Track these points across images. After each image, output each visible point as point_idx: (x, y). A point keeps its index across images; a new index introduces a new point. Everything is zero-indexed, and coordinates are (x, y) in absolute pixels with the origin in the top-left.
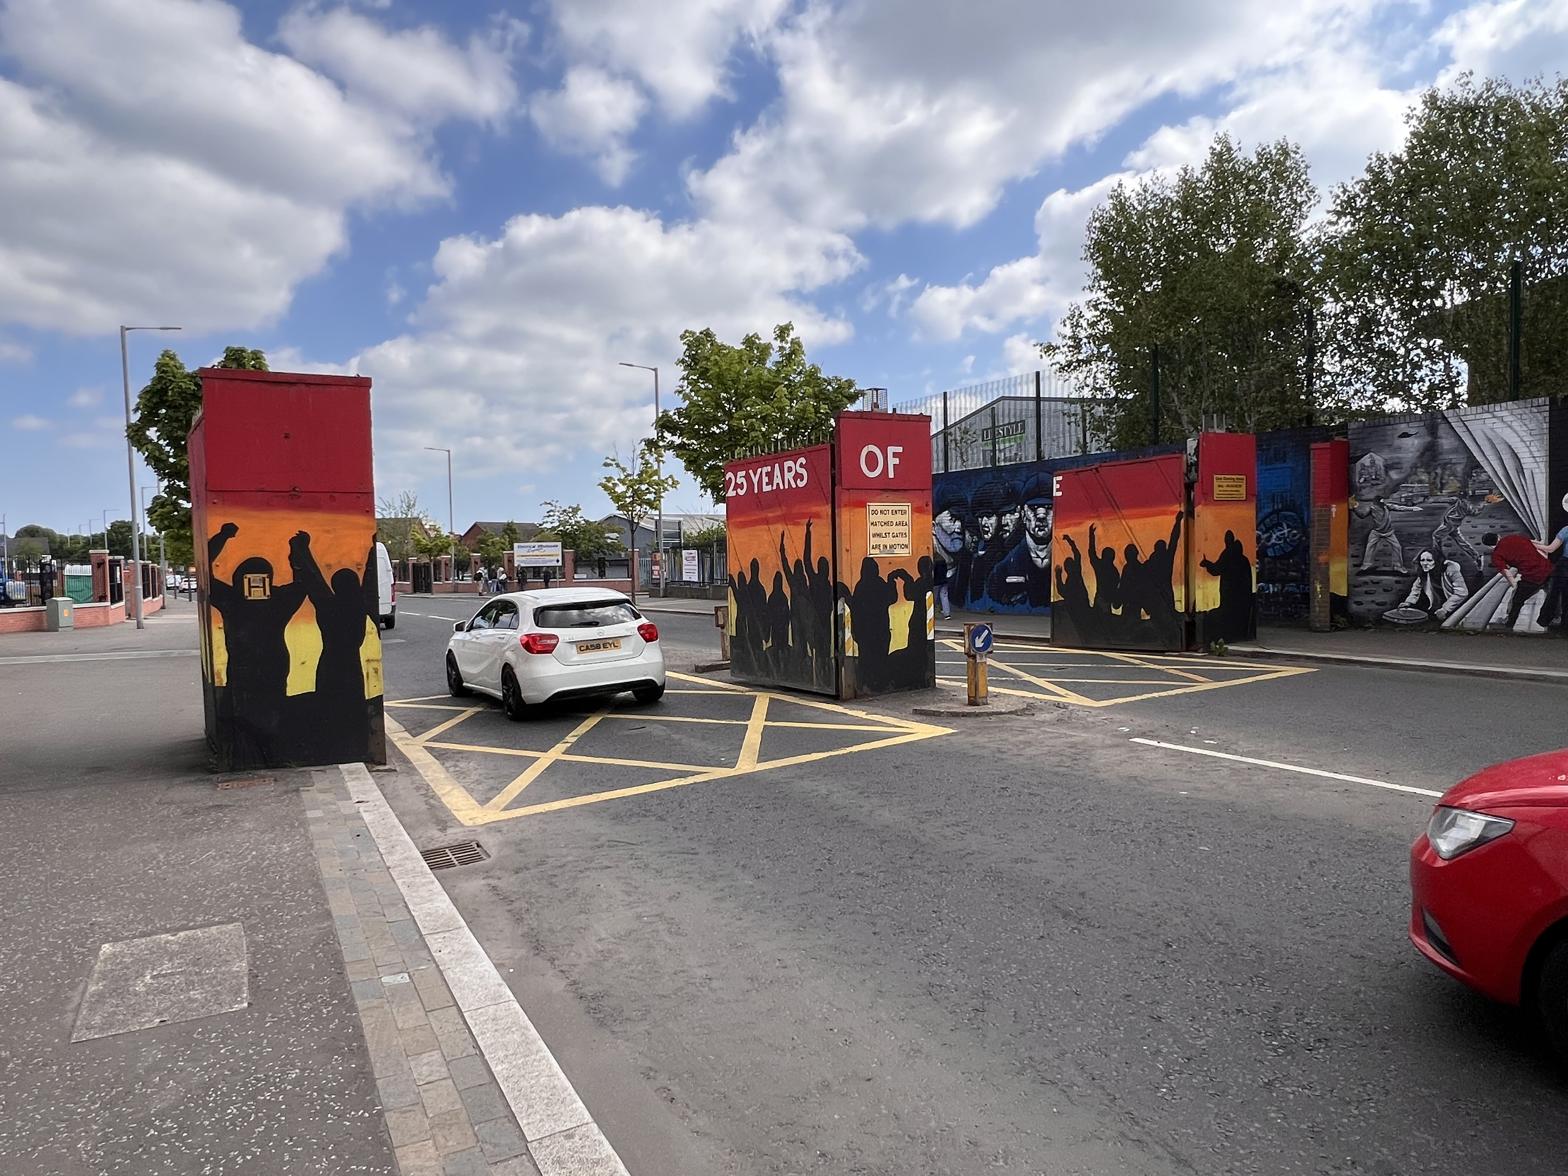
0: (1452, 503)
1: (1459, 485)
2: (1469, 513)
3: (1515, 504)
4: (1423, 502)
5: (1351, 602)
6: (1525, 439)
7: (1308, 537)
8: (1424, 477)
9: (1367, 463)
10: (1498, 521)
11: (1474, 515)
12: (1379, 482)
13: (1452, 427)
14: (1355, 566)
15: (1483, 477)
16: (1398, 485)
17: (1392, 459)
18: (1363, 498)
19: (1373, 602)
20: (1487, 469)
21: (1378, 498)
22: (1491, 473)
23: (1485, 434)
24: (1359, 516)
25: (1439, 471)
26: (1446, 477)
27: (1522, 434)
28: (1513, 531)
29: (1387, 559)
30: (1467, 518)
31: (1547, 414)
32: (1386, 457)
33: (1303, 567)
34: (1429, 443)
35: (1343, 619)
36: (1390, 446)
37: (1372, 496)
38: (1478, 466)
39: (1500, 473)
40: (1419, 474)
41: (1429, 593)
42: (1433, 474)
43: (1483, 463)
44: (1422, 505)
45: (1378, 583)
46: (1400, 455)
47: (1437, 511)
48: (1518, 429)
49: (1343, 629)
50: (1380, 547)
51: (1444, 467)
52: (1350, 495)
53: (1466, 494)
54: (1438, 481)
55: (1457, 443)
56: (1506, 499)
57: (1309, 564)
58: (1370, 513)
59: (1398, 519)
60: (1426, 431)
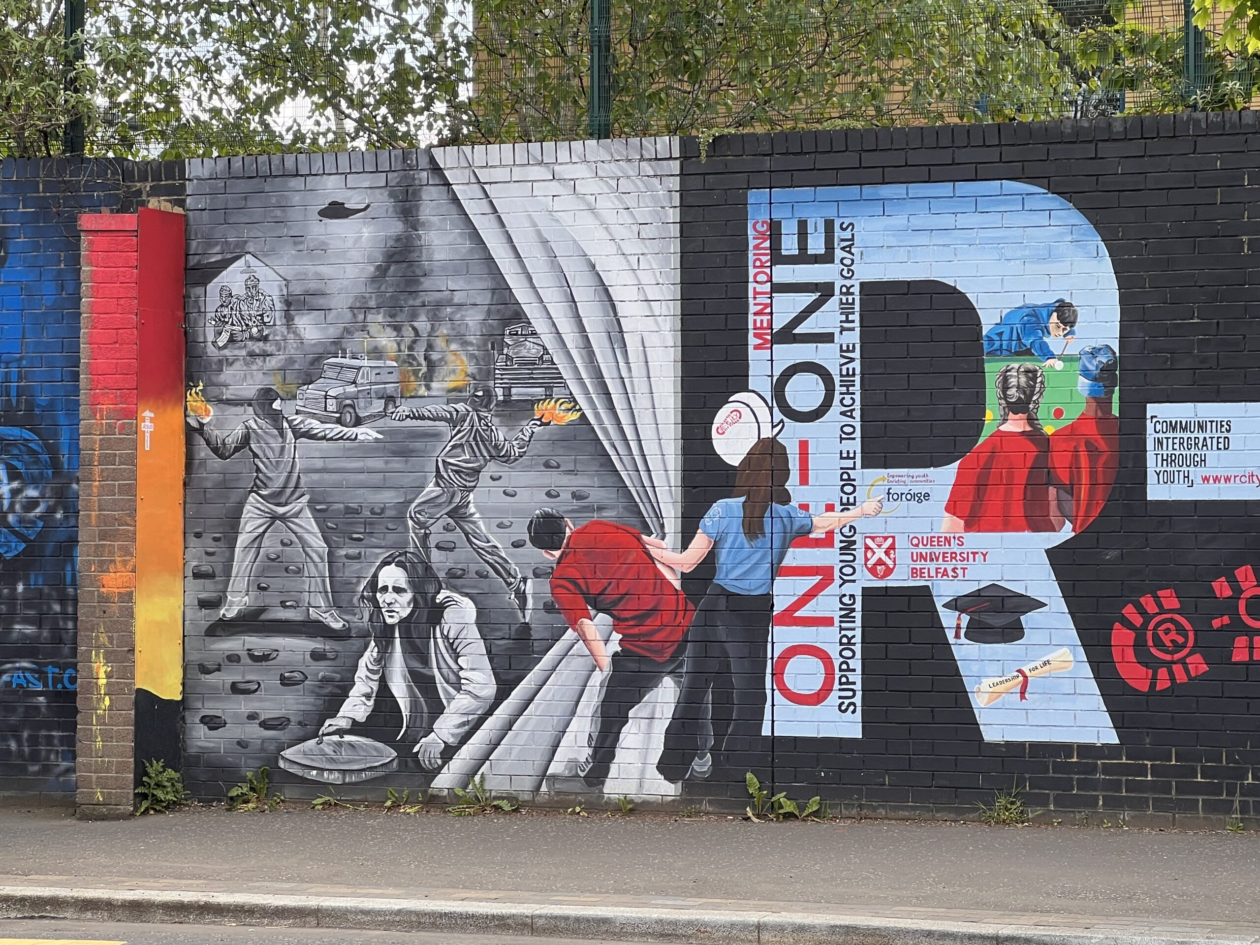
0: (454, 421)
1: (471, 369)
2: (499, 455)
3: (605, 431)
4: (383, 415)
5: (193, 719)
6: (627, 248)
7: (72, 511)
8: (386, 340)
9: (238, 289)
10: (565, 480)
11: (507, 459)
12: (269, 348)
13: (455, 200)
14: (204, 604)
15: (530, 350)
16: (318, 359)
17: (302, 278)
18: (227, 394)
19: (252, 717)
20: (539, 325)
21: (267, 396)
22: (548, 340)
23: (534, 225)
24: (215, 450)
25: (423, 324)
26: (440, 343)
27: (620, 232)
28: (600, 509)
29: (290, 583)
30: (492, 468)
31: (675, 183)
32: (289, 272)
33: (57, 608)
34: (398, 239)
35: (171, 773)
36: (297, 239)
37: (249, 390)
38: (518, 316)
39: (571, 339)
40: (373, 329)
41: (399, 688)
42: (408, 333)
43: (531, 310)
44: (380, 423)
45: (265, 658)
46: (325, 270)
47: (418, 445)
48: (610, 217)
49: (171, 806)
50: (270, 545)
51: (435, 310)
52: (190, 380)
53: (489, 394)
54: (420, 355)
55: (468, 245)
56: (583, 416)
57: (75, 601)
58: (246, 440)
59: (319, 464)
60: (390, 203)
